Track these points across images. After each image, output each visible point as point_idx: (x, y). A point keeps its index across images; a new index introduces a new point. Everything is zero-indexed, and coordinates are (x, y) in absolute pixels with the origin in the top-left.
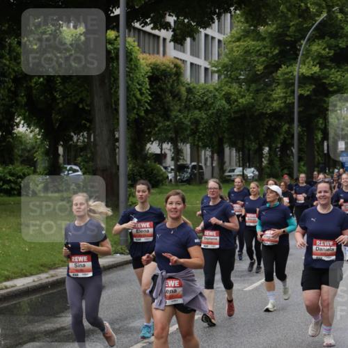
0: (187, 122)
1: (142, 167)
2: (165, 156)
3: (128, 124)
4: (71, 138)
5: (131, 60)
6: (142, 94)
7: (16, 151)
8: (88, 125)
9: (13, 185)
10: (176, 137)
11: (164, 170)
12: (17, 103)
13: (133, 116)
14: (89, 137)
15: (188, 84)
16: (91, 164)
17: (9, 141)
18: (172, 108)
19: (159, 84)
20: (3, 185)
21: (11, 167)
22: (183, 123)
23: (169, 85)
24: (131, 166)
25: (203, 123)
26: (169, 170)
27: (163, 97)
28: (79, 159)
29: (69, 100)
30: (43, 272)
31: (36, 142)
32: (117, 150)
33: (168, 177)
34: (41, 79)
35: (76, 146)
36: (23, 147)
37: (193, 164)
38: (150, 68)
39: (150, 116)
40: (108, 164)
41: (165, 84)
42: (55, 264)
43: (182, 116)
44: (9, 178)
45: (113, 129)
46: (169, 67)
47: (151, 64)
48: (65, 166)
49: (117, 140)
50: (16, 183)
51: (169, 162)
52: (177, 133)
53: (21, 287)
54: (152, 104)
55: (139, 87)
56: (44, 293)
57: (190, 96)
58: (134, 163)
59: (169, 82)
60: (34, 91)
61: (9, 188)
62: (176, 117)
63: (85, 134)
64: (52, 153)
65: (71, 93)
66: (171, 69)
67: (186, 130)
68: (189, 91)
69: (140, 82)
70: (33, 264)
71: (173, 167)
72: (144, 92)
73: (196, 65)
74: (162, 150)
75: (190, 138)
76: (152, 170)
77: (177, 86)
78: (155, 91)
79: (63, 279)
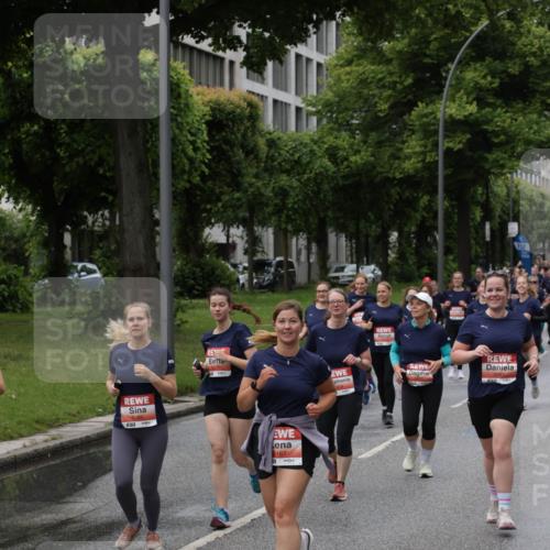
0: (268, 192)
1: (197, 265)
2: (233, 246)
3: (175, 196)
4: (84, 219)
5: (179, 96)
6: (196, 149)
8: (111, 198)
10: (251, 216)
11: (232, 269)
13: (183, 184)
14: (112, 219)
15: (270, 134)
16: (116, 260)
18: (244, 171)
19: (224, 134)
22: (261, 195)
23: (239, 136)
24: (179, 263)
25: (292, 193)
26: (241, 269)
27: (230, 153)
28: (98, 252)
29: (81, 160)
30: (39, 431)
31: (28, 227)
32: (157, 240)
33: (238, 280)
34: (36, 128)
35: (92, 232)
36: (7, 234)
37: (278, 259)
38: (208, 108)
39: (210, 183)
40: (143, 260)
41: (232, 133)
42: (58, 419)
43: (259, 184)
45: (150, 205)
46: (238, 107)
47: (210, 102)
48: (75, 264)
49: (157, 223)
51: (240, 257)
52: (251, 210)
53: (5, 457)
54: (213, 165)
55: (189, 137)
56: (41, 466)
57: (272, 151)
58: (184, 259)
59: (239, 130)
60: (24, 146)
62: (251, 185)
63: (107, 213)
64: (53, 244)
65: (83, 150)
66: (242, 109)
67: (267, 205)
68: (272, 143)
69: (193, 131)
70: (22, 419)
71: (246, 265)
72: (200, 145)
73: (282, 102)
74: (228, 236)
75: (273, 218)
76: (213, 270)
77: (253, 135)
78: (217, 144)
79: (70, 442)
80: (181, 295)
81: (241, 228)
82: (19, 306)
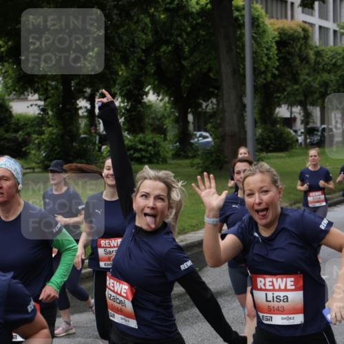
0: (316, 85)
1: (272, 131)
2: (295, 119)
3: (256, 89)
4: (200, 105)
5: (258, 26)
6: (269, 59)
7: (147, 120)
8: (216, 91)
9: (144, 153)
10: (305, 99)
11: (294, 134)
12: (146, 72)
13: (261, 81)
14: (218, 104)
15: (316, 47)
16: (221, 129)
17: (140, 110)
18: (300, 72)
19: (287, 48)
20: (134, 153)
21: (141, 135)
22: (311, 86)
23: (297, 49)
24: (260, 131)
25: (331, 84)
26: (299, 133)
27: (291, 61)
28: (209, 126)
29: (198, 69)
31: (165, 110)
32: (245, 114)
33: (297, 140)
34: (170, 48)
35: (206, 113)
36: (153, 115)
37: (323, 126)
38: (276, 33)
39: (279, 80)
40: (237, 130)
41: (293, 48)
42: (184, 229)
43: (310, 79)
44: (140, 146)
45: (241, 94)
46: (296, 31)
47: (278, 29)
48: (195, 133)
49: (244, 106)
50: (146, 151)
51: (300, 127)
52: (306, 96)
54: (281, 68)
55: (266, 52)
57: (318, 59)
59: (297, 46)
60: (163, 60)
61: (140, 156)
62: (305, 80)
63: (214, 101)
64: (182, 121)
65: (199, 62)
66: (299, 33)
67: (315, 93)
68: (318, 54)
69: (267, 46)
71: (303, 130)
72: (272, 56)
73: (324, 28)
74: (291, 113)
75: (320, 101)
76: (282, 134)
77: (305, 49)
78: (282, 55)
79: (192, 243)
80: (261, 150)
81: (299, 108)
82: (161, 160)
